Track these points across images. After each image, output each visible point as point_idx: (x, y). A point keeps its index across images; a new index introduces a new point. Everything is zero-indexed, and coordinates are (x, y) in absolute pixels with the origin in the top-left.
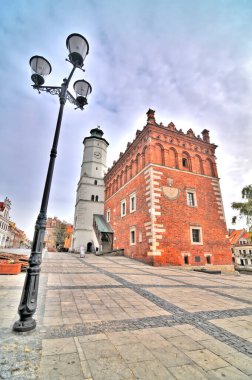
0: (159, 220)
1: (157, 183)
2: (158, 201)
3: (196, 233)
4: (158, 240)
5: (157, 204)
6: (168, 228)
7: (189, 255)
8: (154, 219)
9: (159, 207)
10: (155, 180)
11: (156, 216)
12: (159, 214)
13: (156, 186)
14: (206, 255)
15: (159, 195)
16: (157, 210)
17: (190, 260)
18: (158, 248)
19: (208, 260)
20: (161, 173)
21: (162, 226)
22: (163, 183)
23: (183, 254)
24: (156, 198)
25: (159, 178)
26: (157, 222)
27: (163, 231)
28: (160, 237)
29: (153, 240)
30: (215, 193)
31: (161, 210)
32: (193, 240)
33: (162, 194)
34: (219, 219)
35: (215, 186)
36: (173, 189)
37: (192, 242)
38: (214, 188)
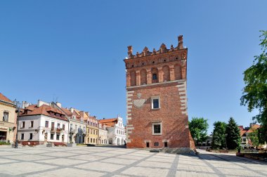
0: (130, 122)
1: (130, 99)
2: (130, 111)
3: (157, 129)
4: (129, 134)
6: (136, 126)
7: (150, 141)
9: (130, 114)
10: (129, 97)
11: (129, 120)
12: (130, 118)
13: (129, 102)
14: (163, 141)
15: (131, 107)
17: (150, 145)
19: (166, 144)
20: (133, 92)
21: (132, 125)
23: (146, 142)
24: (129, 109)
25: (132, 95)
26: (129, 124)
27: (133, 128)
28: (131, 132)
30: (180, 93)
31: (132, 116)
32: (155, 132)
33: (133, 105)
34: (180, 114)
35: (180, 88)
36: (141, 100)
37: (153, 134)
38: (180, 90)
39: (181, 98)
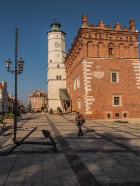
0: (90, 94)
1: (89, 70)
2: (89, 82)
3: (117, 101)
4: (89, 105)
5: (88, 84)
6: (97, 97)
7: (111, 113)
8: (87, 93)
9: (90, 86)
10: (88, 68)
11: (89, 91)
12: (90, 90)
13: (88, 72)
14: (123, 112)
15: (90, 78)
16: (89, 88)
17: (111, 116)
18: (90, 110)
19: (125, 115)
20: (92, 63)
21: (92, 97)
22: (93, 69)
23: (107, 113)
24: (88, 80)
25: (91, 66)
26: (89, 95)
27: (93, 100)
28: (91, 103)
29: (87, 106)
30: (135, 71)
31: (92, 87)
32: (115, 104)
33: (93, 77)
34: (136, 89)
35: (135, 65)
36: (100, 73)
37: (114, 105)
38: (135, 67)
39: (136, 74)
